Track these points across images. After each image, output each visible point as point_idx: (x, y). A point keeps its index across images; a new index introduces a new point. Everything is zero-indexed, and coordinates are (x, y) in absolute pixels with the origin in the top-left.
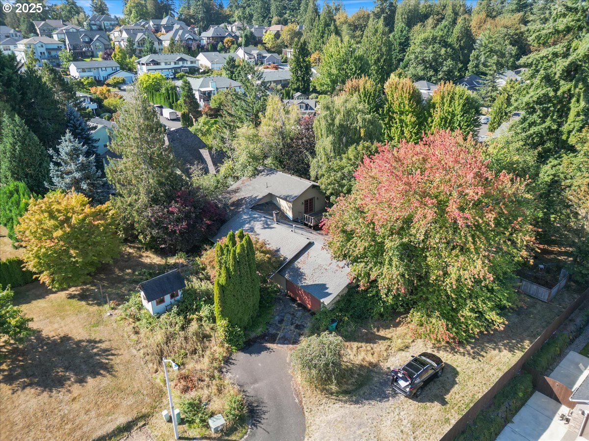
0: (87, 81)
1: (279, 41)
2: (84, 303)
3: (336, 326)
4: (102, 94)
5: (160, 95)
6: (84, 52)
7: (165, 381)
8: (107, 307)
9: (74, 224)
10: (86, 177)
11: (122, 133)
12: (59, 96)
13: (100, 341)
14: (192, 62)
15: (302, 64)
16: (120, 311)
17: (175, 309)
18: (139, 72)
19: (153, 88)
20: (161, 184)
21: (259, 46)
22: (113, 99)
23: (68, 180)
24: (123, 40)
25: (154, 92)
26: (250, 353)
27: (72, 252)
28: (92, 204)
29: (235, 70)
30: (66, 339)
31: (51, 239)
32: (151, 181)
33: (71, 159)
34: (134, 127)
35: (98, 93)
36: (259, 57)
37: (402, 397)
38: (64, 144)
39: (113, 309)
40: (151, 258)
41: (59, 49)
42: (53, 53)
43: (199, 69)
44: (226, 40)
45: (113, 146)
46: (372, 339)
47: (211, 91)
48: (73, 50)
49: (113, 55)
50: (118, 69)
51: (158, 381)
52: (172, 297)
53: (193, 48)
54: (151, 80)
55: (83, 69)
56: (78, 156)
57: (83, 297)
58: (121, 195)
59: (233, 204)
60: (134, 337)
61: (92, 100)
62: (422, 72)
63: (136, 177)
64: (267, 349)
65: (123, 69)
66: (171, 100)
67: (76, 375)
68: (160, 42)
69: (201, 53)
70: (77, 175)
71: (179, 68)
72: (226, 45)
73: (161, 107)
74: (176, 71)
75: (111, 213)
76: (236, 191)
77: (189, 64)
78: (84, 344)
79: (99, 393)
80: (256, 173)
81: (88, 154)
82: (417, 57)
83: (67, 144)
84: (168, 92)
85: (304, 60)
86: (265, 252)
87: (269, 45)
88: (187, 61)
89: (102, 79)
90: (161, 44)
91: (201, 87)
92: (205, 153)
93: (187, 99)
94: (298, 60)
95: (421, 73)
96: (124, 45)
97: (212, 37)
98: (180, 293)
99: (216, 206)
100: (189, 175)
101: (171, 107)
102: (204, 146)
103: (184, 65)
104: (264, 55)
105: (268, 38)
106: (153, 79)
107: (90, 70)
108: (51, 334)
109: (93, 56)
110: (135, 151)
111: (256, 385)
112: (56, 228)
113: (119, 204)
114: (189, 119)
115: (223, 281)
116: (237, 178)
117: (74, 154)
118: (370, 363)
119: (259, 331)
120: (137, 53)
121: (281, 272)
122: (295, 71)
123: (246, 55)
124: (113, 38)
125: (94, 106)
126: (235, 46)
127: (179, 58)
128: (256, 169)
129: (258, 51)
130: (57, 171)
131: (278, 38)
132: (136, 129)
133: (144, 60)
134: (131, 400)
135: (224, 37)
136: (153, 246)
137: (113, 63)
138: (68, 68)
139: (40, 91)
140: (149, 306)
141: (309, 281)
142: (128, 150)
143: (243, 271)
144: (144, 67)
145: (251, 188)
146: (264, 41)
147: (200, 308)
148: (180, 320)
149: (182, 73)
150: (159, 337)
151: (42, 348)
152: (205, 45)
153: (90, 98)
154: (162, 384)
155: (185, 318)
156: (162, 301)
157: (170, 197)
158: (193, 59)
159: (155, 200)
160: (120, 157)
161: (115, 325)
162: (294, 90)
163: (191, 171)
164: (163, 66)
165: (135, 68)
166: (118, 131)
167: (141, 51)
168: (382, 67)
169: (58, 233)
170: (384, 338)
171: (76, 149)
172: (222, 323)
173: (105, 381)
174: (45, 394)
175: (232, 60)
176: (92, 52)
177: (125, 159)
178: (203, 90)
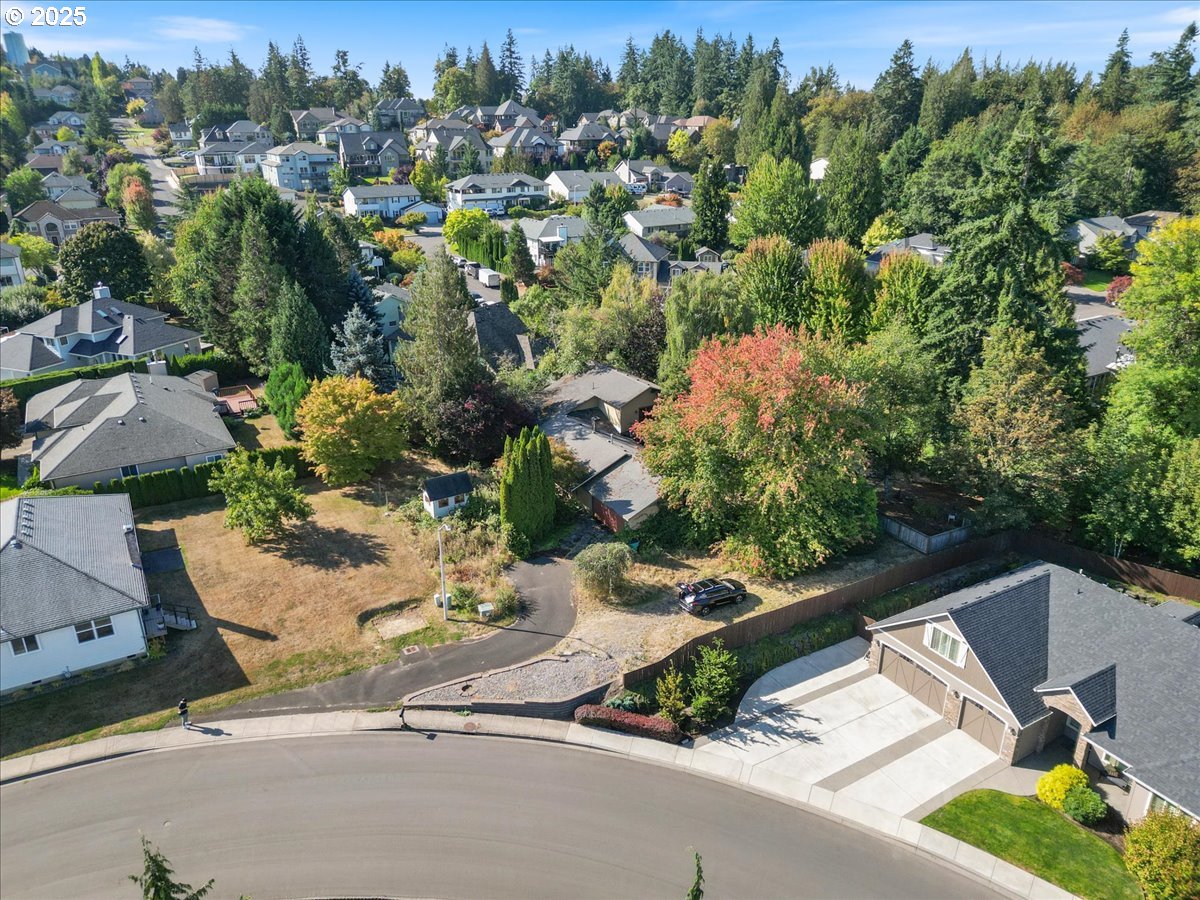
0: (370, 222)
1: (697, 148)
2: (360, 502)
3: (638, 548)
4: (391, 242)
5: (478, 246)
6: (367, 167)
7: (440, 574)
8: (385, 508)
9: (358, 411)
10: (371, 362)
11: (418, 311)
12: (341, 257)
13: (375, 537)
14: (536, 189)
15: (713, 201)
16: (399, 513)
17: (458, 513)
18: (450, 205)
19: (468, 236)
20: (458, 375)
21: (659, 158)
22: (406, 251)
23: (351, 364)
24: (429, 147)
25: (470, 241)
26: (534, 564)
27: (353, 441)
28: (378, 391)
29: (602, 206)
30: (340, 531)
31: (333, 425)
32: (446, 370)
33: (357, 339)
34: (432, 304)
35: (385, 241)
36: (655, 177)
37: (687, 615)
38: (349, 320)
39: (391, 510)
40: (437, 466)
41: (330, 162)
42: (320, 169)
43: (548, 199)
44: (601, 146)
45: (406, 324)
46: (675, 566)
47: (558, 242)
48: (351, 163)
49: (411, 176)
50: (418, 199)
51: (433, 574)
52: (457, 501)
53: (544, 162)
54: (466, 221)
55: (364, 199)
56: (365, 336)
57: (358, 496)
58: (411, 385)
59: (546, 409)
60: (413, 537)
61: (376, 252)
62: (930, 218)
63: (430, 364)
64: (553, 562)
65: (424, 198)
66: (494, 256)
67: (351, 560)
68: (489, 149)
69: (553, 173)
70: (362, 358)
71: (515, 197)
72: (602, 154)
73: (477, 266)
74: (509, 202)
75: (397, 404)
76: (554, 392)
77: (531, 191)
78: (360, 537)
79: (375, 576)
80: (584, 369)
81: (376, 334)
82: (921, 192)
83: (353, 321)
84: (491, 241)
85: (716, 193)
86: (565, 458)
87: (677, 156)
88: (528, 186)
89: (392, 216)
90: (491, 153)
91: (542, 235)
92: (524, 341)
93: (517, 256)
94: (707, 193)
95: (928, 220)
96: (430, 154)
97: (579, 141)
98: (466, 497)
99: (526, 410)
100: (496, 368)
101: (493, 268)
102: (524, 330)
103: (523, 193)
104: (665, 175)
105: (676, 144)
106: (469, 220)
107: (374, 200)
108: (326, 526)
109: (379, 173)
110: (431, 332)
111: (534, 589)
112: (340, 413)
113: (407, 395)
114: (512, 289)
115: (510, 480)
116: (558, 376)
117: (360, 333)
118: (665, 586)
119: (549, 545)
120: (449, 170)
121: (586, 487)
122: (701, 213)
123: (632, 175)
124: (414, 141)
125: (378, 262)
126: (617, 157)
127: (516, 180)
128: (584, 364)
129: (654, 168)
130: (339, 352)
131: (696, 143)
132: (434, 306)
133: (459, 184)
134: (405, 586)
135: (600, 141)
136: (442, 453)
137: (412, 190)
138: (341, 195)
139: (321, 250)
140: (430, 507)
141: (613, 497)
142: (423, 331)
143: (532, 471)
144: (459, 197)
145: (573, 389)
146: (669, 148)
147: (487, 517)
148: (463, 525)
149: (519, 207)
150: (438, 537)
151: (318, 535)
152: (563, 156)
153: (374, 249)
154: (436, 577)
155: (469, 524)
156: (446, 504)
157: (467, 391)
158: (538, 182)
159: (448, 394)
160: (413, 339)
161: (392, 525)
162: (699, 242)
163: (498, 362)
164: (489, 194)
165: (444, 197)
166: (414, 307)
167: (456, 166)
168: (861, 206)
169: (342, 419)
170: (689, 567)
171: (363, 327)
172: (506, 527)
173: (381, 568)
174: (323, 571)
175: (600, 189)
176: (380, 167)
177: (418, 342)
178: (545, 240)
